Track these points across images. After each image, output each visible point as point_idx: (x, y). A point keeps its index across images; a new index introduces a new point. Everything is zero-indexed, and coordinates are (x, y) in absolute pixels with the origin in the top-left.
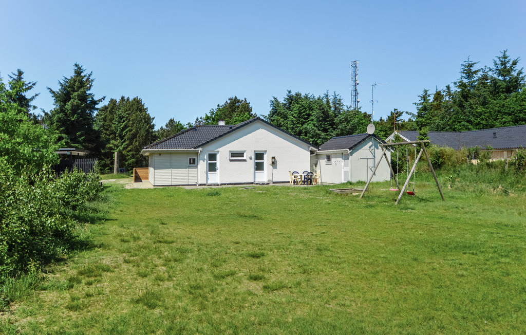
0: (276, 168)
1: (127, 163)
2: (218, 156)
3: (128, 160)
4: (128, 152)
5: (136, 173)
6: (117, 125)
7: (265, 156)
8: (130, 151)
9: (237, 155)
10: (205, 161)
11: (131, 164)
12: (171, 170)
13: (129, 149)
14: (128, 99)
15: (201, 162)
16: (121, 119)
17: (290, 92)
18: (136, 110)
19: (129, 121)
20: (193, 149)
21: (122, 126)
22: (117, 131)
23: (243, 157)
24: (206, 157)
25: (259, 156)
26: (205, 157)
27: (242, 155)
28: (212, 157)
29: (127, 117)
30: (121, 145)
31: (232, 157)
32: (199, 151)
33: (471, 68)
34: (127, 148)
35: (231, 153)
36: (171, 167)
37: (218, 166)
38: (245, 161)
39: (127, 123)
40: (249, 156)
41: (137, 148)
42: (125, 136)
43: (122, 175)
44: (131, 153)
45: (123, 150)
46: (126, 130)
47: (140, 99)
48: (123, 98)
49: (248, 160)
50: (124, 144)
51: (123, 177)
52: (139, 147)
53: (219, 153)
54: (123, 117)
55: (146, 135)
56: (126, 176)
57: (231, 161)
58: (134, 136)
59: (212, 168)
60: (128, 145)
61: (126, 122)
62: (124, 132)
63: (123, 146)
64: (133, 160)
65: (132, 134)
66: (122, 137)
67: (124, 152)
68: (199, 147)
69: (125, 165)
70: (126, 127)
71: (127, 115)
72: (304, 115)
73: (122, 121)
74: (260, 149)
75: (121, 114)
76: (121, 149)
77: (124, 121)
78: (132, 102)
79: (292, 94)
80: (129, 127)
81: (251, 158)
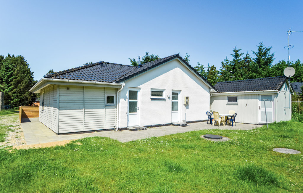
0: (188, 108)
1: (12, 102)
2: (139, 94)
3: (13, 99)
4: (13, 93)
5: (23, 111)
6: (4, 73)
7: (180, 96)
8: (15, 93)
9: (156, 94)
10: (127, 99)
11: (15, 102)
12: (83, 110)
13: (14, 91)
14: (13, 56)
15: (122, 100)
16: (8, 69)
17: (147, 54)
18: (20, 64)
19: (14, 71)
20: (114, 83)
21: (8, 75)
22: (4, 77)
23: (161, 96)
24: (127, 95)
25: (175, 95)
27: (161, 94)
28: (133, 94)
29: (13, 68)
30: (7, 88)
31: (152, 95)
32: (122, 87)
33: (237, 53)
34: (12, 90)
35: (152, 91)
36: (84, 106)
37: (139, 105)
38: (164, 100)
39: (13, 73)
40: (168, 95)
41: (21, 91)
42: (11, 81)
43: (7, 111)
44: (16, 94)
45: (9, 92)
46: (12, 77)
47: (23, 57)
48: (9, 55)
49: (167, 99)
50: (10, 88)
51: (7, 113)
52: (22, 91)
53: (141, 90)
54: (10, 68)
55: (29, 82)
56: (11, 112)
57: (152, 99)
58: (19, 82)
59: (133, 107)
60: (13, 89)
61: (12, 71)
62: (10, 79)
63: (8, 89)
64: (18, 99)
65: (17, 81)
66: (8, 83)
67: (10, 93)
68: (122, 80)
69: (10, 103)
70: (11, 75)
71: (13, 67)
73: (8, 71)
74: (176, 88)
75: (8, 65)
76: (8, 91)
77: (10, 71)
78: (17, 58)
79: (149, 55)
80: (14, 75)
81: (169, 98)
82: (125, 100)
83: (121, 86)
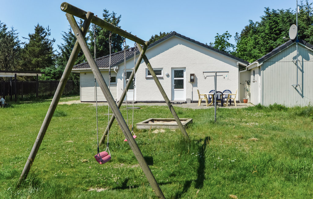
0: (196, 86)
7: (185, 73)
10: (123, 79)
12: (94, 87)
15: (119, 80)
23: (161, 74)
25: (179, 73)
26: (123, 75)
27: (159, 72)
31: (149, 74)
35: (149, 71)
38: (162, 78)
40: (166, 73)
49: (165, 77)
57: (147, 78)
59: (131, 86)
72: (275, 31)
74: (178, 66)
81: (168, 76)
82: (121, 80)
83: (113, 69)
